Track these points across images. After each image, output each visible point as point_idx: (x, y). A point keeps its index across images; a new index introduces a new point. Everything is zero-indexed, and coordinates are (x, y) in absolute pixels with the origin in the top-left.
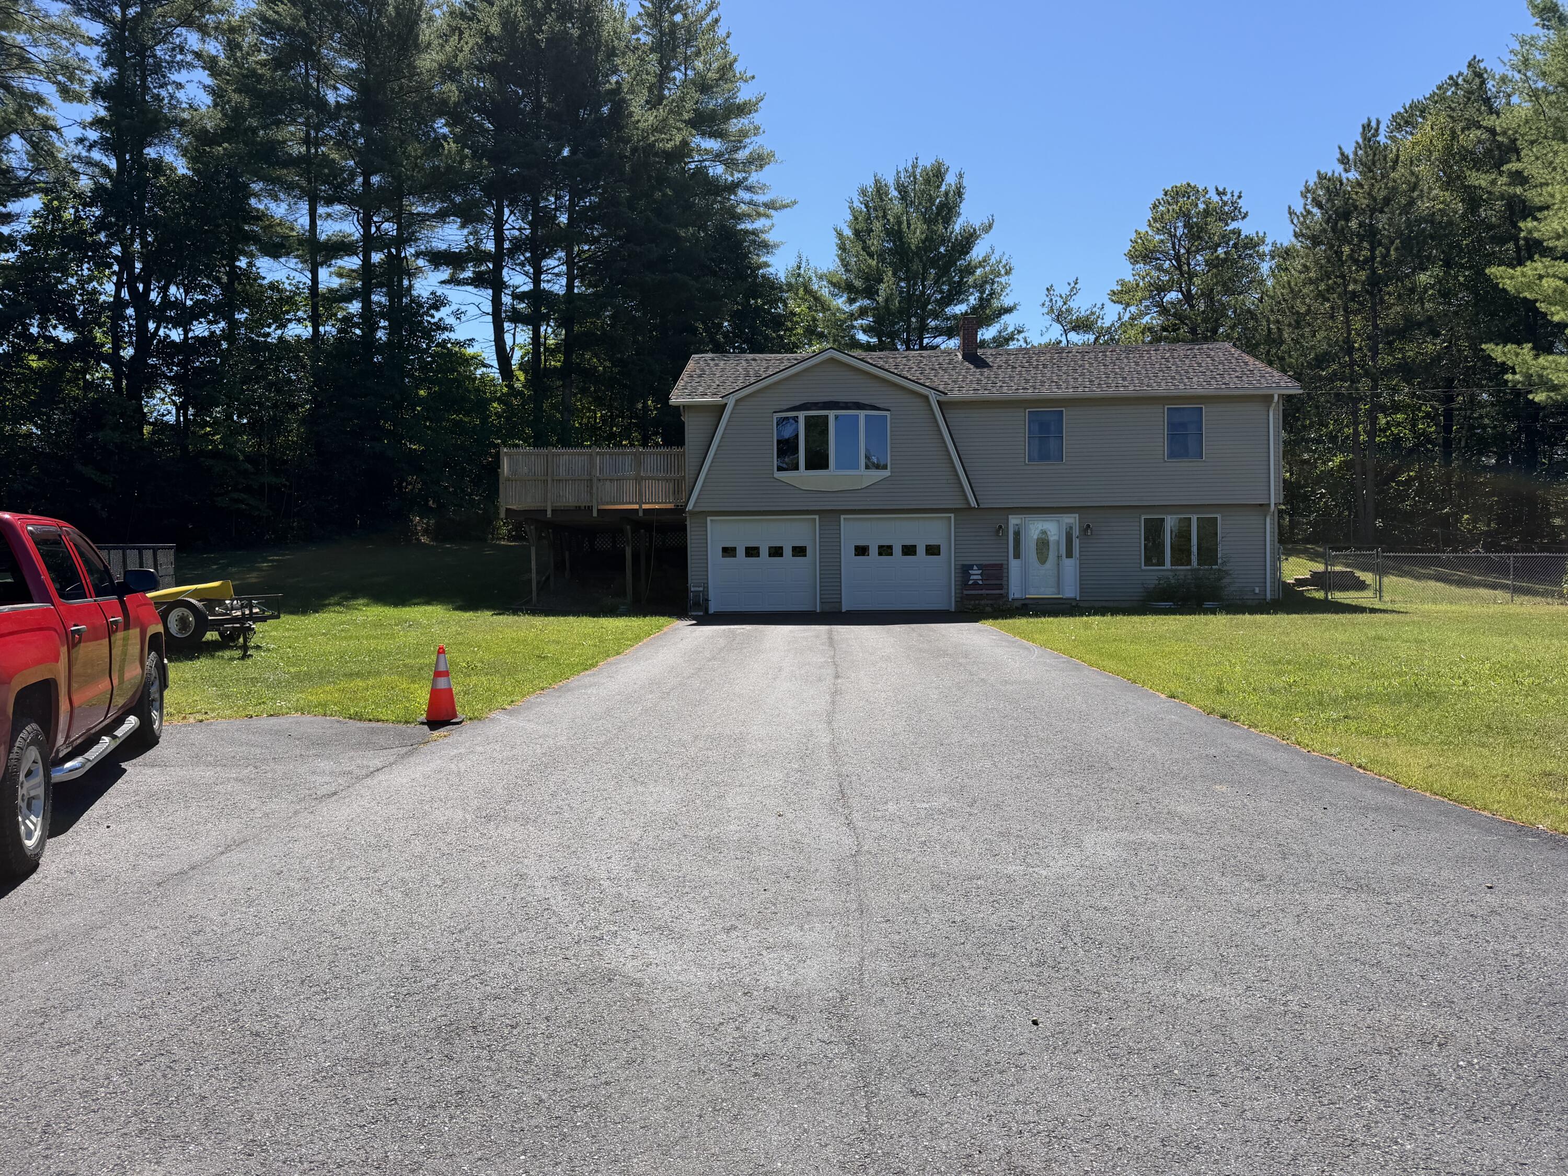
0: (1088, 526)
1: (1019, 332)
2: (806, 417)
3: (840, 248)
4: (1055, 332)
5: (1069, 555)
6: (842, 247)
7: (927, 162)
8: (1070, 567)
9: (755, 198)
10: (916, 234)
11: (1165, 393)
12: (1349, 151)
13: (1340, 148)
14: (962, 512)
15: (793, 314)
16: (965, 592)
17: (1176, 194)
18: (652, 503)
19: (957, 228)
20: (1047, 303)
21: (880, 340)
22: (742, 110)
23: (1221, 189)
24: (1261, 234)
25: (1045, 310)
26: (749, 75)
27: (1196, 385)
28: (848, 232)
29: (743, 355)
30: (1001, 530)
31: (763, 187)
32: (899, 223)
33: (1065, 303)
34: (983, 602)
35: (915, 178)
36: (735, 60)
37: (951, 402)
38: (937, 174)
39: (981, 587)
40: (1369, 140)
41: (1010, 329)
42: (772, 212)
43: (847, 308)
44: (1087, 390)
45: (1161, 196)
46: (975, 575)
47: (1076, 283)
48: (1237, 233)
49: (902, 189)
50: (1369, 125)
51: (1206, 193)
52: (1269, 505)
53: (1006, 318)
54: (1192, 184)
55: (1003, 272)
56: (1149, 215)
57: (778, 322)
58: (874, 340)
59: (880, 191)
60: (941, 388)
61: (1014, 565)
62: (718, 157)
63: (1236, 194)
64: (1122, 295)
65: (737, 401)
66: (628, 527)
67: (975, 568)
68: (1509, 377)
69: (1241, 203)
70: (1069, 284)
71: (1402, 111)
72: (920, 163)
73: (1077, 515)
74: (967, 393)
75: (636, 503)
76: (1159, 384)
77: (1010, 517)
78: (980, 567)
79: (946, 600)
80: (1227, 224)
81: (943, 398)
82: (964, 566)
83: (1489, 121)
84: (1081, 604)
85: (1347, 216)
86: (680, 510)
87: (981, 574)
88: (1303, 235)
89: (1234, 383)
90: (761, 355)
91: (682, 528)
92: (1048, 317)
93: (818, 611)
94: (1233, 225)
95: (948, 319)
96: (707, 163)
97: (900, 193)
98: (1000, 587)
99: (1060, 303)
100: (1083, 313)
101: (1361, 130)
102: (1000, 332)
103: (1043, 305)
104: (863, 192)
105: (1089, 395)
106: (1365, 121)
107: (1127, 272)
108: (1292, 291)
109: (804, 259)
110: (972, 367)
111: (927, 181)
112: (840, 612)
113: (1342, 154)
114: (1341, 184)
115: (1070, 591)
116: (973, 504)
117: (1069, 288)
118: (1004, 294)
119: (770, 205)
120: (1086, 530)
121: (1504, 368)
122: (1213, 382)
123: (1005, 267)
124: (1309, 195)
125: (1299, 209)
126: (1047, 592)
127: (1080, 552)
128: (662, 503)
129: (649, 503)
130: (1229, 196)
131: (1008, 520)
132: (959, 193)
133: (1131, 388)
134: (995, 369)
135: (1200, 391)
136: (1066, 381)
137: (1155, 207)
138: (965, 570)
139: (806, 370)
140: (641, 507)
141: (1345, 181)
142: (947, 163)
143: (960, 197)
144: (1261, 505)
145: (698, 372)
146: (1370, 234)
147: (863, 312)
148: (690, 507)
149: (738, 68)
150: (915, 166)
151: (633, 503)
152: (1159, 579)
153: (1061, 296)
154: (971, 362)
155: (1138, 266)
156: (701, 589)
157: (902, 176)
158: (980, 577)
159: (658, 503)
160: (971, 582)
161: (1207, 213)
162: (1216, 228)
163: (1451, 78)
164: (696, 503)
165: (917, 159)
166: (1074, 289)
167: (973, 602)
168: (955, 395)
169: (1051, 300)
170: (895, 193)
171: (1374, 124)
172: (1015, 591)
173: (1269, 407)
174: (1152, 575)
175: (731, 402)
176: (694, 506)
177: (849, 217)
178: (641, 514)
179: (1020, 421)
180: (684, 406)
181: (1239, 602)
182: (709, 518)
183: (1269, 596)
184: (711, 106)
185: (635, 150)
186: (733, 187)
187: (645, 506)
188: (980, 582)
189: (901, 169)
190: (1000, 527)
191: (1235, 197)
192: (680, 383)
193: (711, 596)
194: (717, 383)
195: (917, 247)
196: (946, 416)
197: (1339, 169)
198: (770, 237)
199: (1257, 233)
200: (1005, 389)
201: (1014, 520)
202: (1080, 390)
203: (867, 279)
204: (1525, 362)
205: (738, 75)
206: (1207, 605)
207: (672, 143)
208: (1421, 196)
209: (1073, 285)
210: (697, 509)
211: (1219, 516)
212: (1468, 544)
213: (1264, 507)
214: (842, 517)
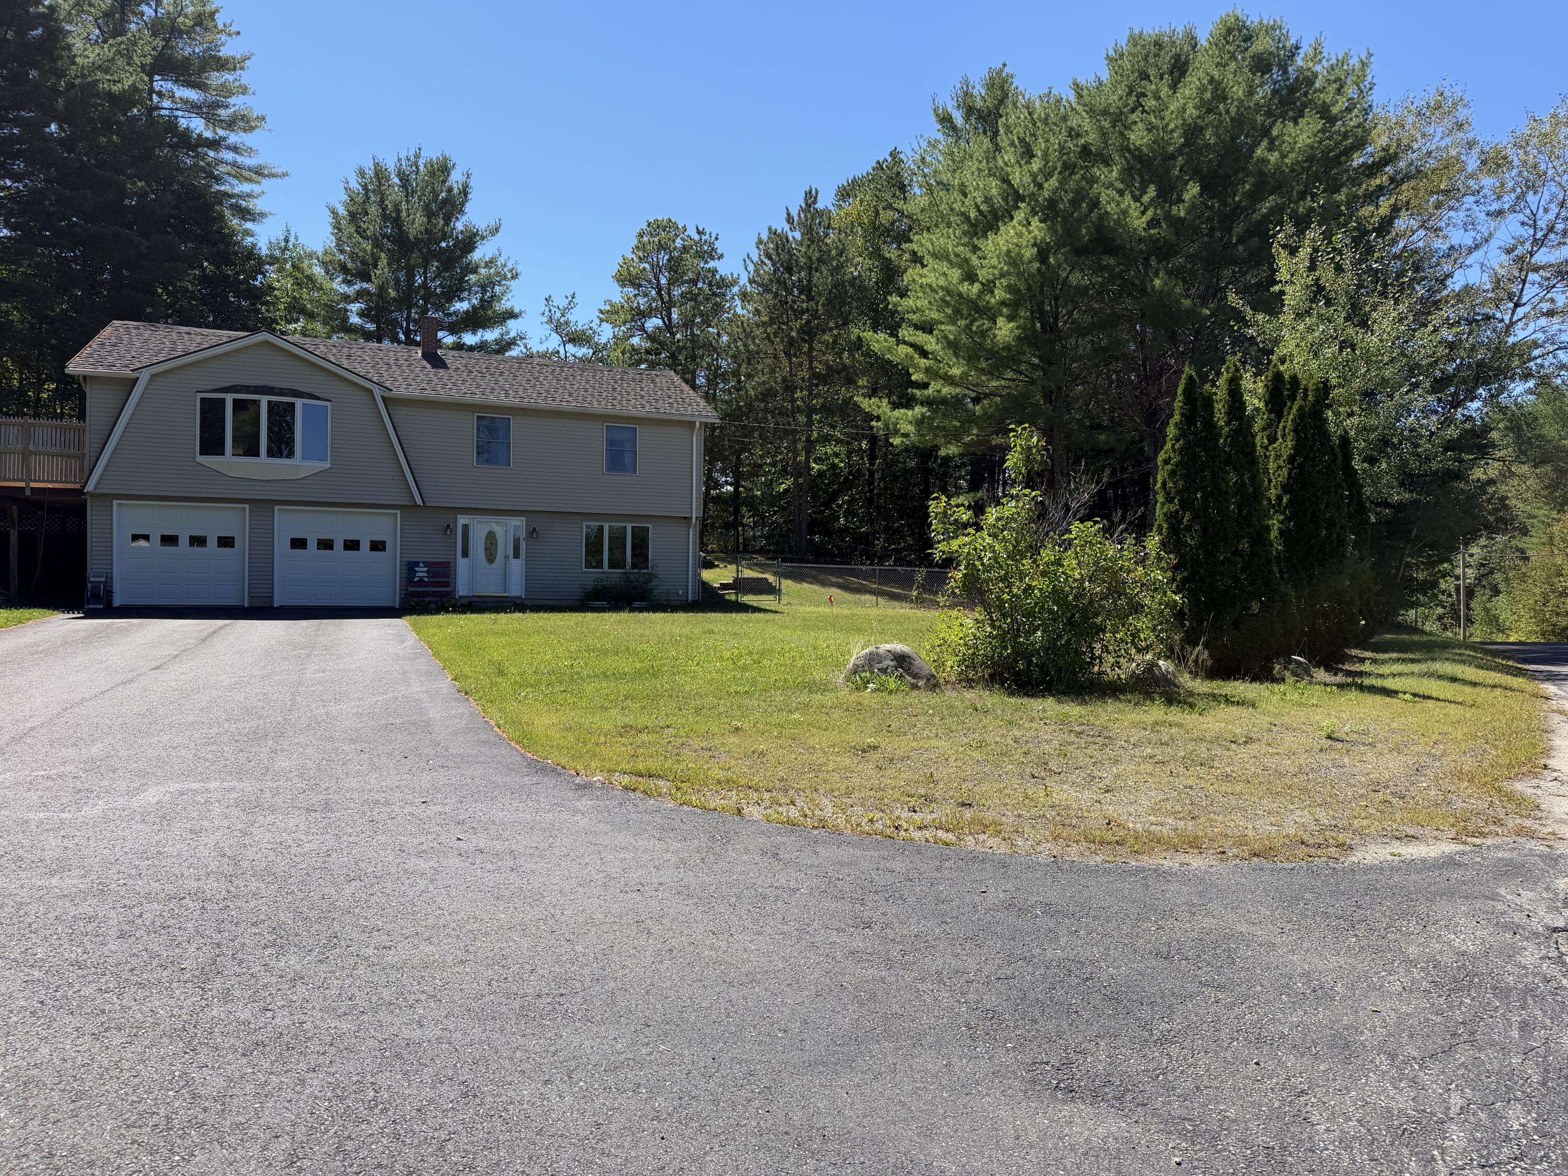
0: (534, 529)
1: (522, 338)
2: (234, 400)
3: (335, 227)
4: (554, 342)
5: (516, 555)
6: (337, 227)
7: (431, 153)
8: (517, 567)
9: (239, 159)
10: (416, 223)
11: (603, 412)
12: (794, 213)
13: (787, 209)
14: (409, 509)
15: (271, 288)
16: (410, 589)
17: (657, 227)
18: (43, 481)
19: (459, 226)
20: (547, 313)
21: (378, 327)
22: (222, 65)
23: (701, 229)
24: (735, 276)
25: (545, 319)
26: (234, 29)
27: (631, 406)
28: (342, 211)
29: (175, 327)
30: (449, 529)
31: (250, 151)
32: (398, 211)
33: (563, 315)
34: (427, 599)
35: (417, 167)
36: (217, 11)
37: (397, 399)
38: (442, 169)
39: (426, 584)
40: (810, 206)
41: (513, 334)
42: (260, 178)
43: (343, 289)
44: (532, 401)
45: (645, 227)
46: (422, 572)
47: (573, 298)
48: (714, 271)
49: (404, 179)
50: (810, 193)
51: (685, 230)
52: (691, 518)
53: (511, 323)
54: (673, 221)
55: (509, 275)
56: (635, 242)
57: (258, 295)
58: (371, 327)
59: (380, 174)
60: (388, 384)
61: (462, 565)
62: (194, 108)
63: (714, 236)
64: (610, 314)
65: (152, 376)
66: (14, 507)
67: (421, 565)
68: (874, 423)
69: (717, 244)
70: (567, 297)
71: (845, 184)
72: (423, 153)
73: (524, 519)
74: (413, 392)
75: (22, 480)
76: (599, 402)
77: (459, 516)
78: (426, 564)
79: (391, 596)
80: (706, 262)
81: (387, 394)
82: (409, 563)
83: (900, 205)
84: (526, 602)
85: (789, 270)
86: (80, 492)
87: (427, 572)
88: (755, 282)
89: (665, 409)
90: (198, 330)
91: (80, 512)
92: (547, 326)
93: (246, 605)
94: (712, 264)
95: (451, 315)
96: (180, 113)
97: (401, 180)
98: (446, 584)
99: (558, 315)
100: (580, 327)
101: (804, 195)
102: (502, 335)
103: (543, 314)
104: (362, 173)
105: (534, 406)
106: (808, 189)
107: (617, 294)
108: (745, 331)
109: (293, 233)
110: (429, 366)
111: (432, 174)
112: (272, 608)
113: (788, 214)
114: (788, 241)
115: (516, 590)
116: (419, 501)
117: (567, 301)
118: (505, 298)
119: (259, 172)
120: (532, 533)
121: (870, 417)
122: (647, 406)
123: (511, 271)
124: (761, 247)
125: (756, 259)
126: (492, 589)
127: (526, 553)
128: (56, 481)
129: (39, 481)
130: (708, 236)
131: (456, 519)
132: (465, 192)
133: (574, 404)
134: (451, 371)
135: (633, 413)
136: (516, 392)
137: (641, 236)
138: (411, 567)
139: (237, 351)
140: (28, 485)
141: (791, 239)
142: (454, 159)
143: (466, 196)
144: (685, 518)
145: (113, 340)
146: (807, 290)
147: (360, 295)
148: (89, 488)
149: (220, 20)
150: (417, 156)
151: (18, 480)
152: (594, 581)
153: (558, 308)
154: (429, 362)
155: (625, 289)
156: (103, 579)
157: (404, 163)
158: (426, 574)
159: (52, 482)
160: (416, 579)
161: (685, 249)
162: (692, 264)
163: (878, 163)
164: (98, 484)
165: (420, 149)
166: (571, 305)
167: (416, 599)
168: (402, 391)
169: (550, 311)
170: (397, 180)
171: (813, 192)
172: (463, 589)
173: (693, 432)
174: (589, 577)
175: (144, 376)
176: (96, 488)
177: (345, 198)
178: (28, 493)
179: (468, 425)
180: (85, 377)
181: (665, 603)
182: (115, 502)
183: (690, 599)
184: (186, 54)
185: (70, 86)
186: (215, 144)
187: (33, 485)
188: (426, 579)
189: (402, 156)
190: (448, 526)
191: (713, 238)
192: (87, 350)
193: (117, 587)
194: (134, 354)
195: (416, 238)
196: (391, 412)
197: (787, 227)
198: (257, 205)
199: (732, 274)
200: (453, 392)
201: (462, 520)
202: (526, 400)
203: (363, 262)
204: (885, 414)
205: (220, 26)
206: (637, 604)
207: (120, 85)
208: (847, 261)
209: (570, 299)
210: (99, 491)
211: (650, 526)
212: (882, 559)
213: (687, 519)
214: (276, 508)
